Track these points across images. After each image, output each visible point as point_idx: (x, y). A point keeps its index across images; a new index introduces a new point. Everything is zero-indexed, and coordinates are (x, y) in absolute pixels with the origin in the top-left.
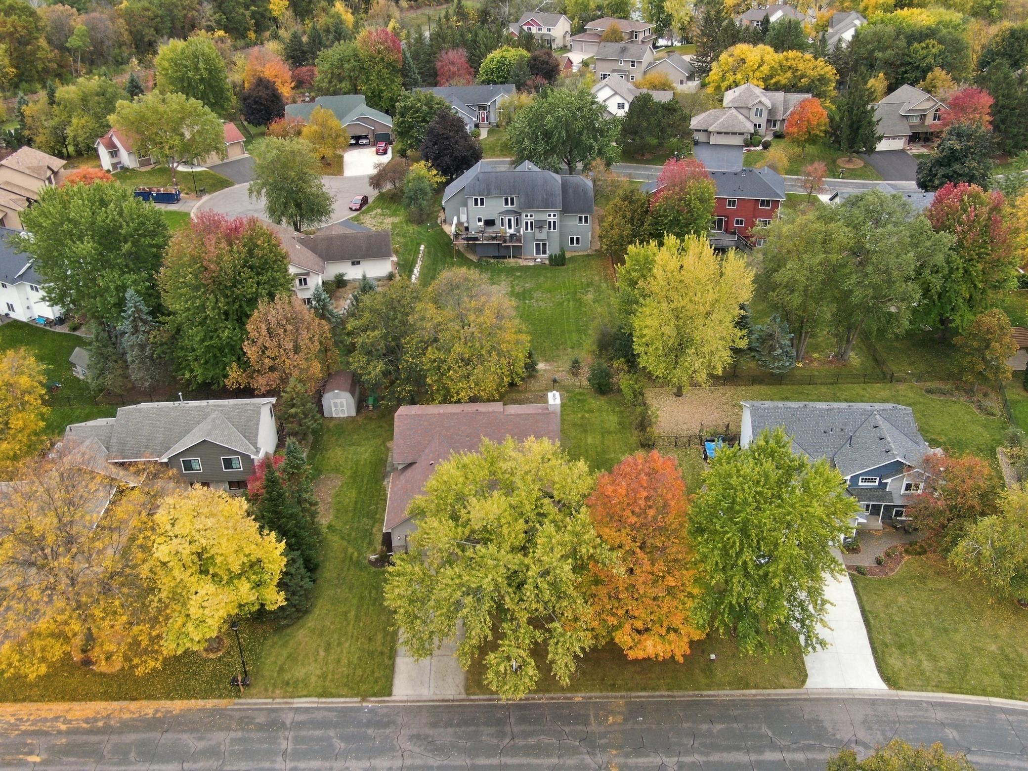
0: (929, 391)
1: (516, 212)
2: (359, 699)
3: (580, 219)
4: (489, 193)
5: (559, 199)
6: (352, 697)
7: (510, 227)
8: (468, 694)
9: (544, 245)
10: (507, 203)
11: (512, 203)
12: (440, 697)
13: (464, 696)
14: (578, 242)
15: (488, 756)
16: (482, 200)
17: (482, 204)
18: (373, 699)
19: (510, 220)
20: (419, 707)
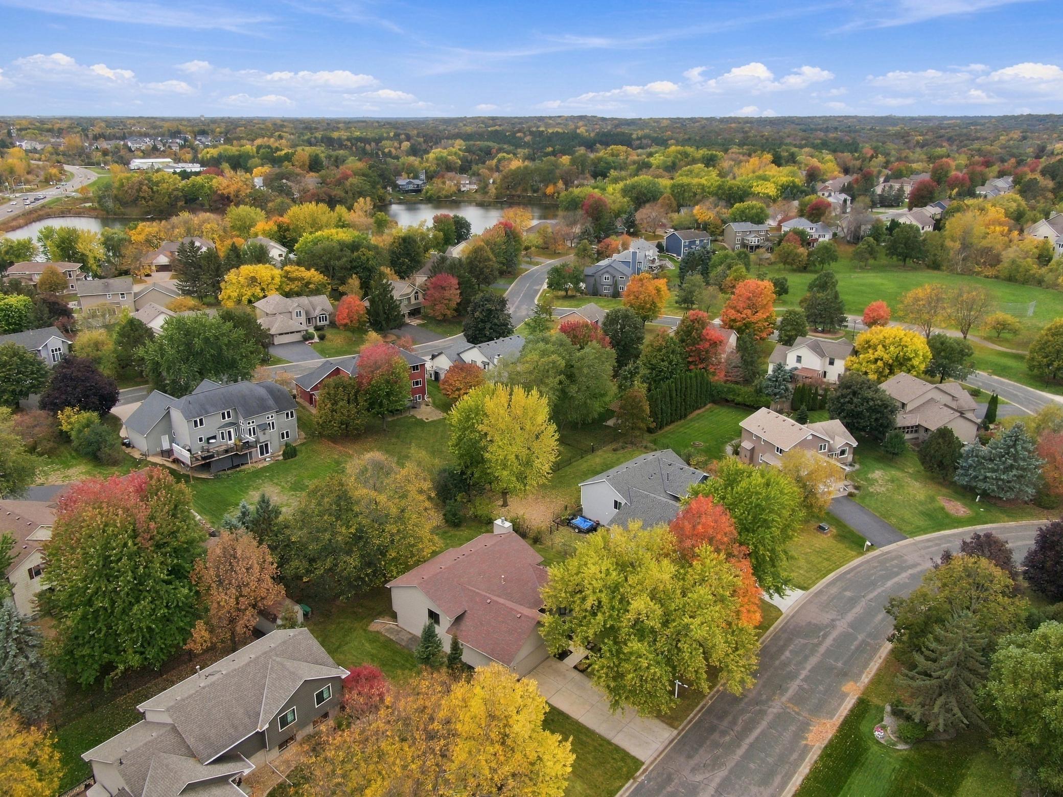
0: (615, 450)
1: (233, 424)
2: (631, 781)
3: (287, 414)
4: (207, 412)
5: (271, 402)
6: (627, 782)
7: (230, 439)
8: (676, 729)
9: (267, 445)
10: (224, 418)
11: (229, 416)
12: (667, 742)
13: (676, 732)
14: (288, 436)
15: (739, 746)
16: (201, 420)
17: (201, 424)
18: (638, 774)
19: (229, 432)
20: (666, 755)
